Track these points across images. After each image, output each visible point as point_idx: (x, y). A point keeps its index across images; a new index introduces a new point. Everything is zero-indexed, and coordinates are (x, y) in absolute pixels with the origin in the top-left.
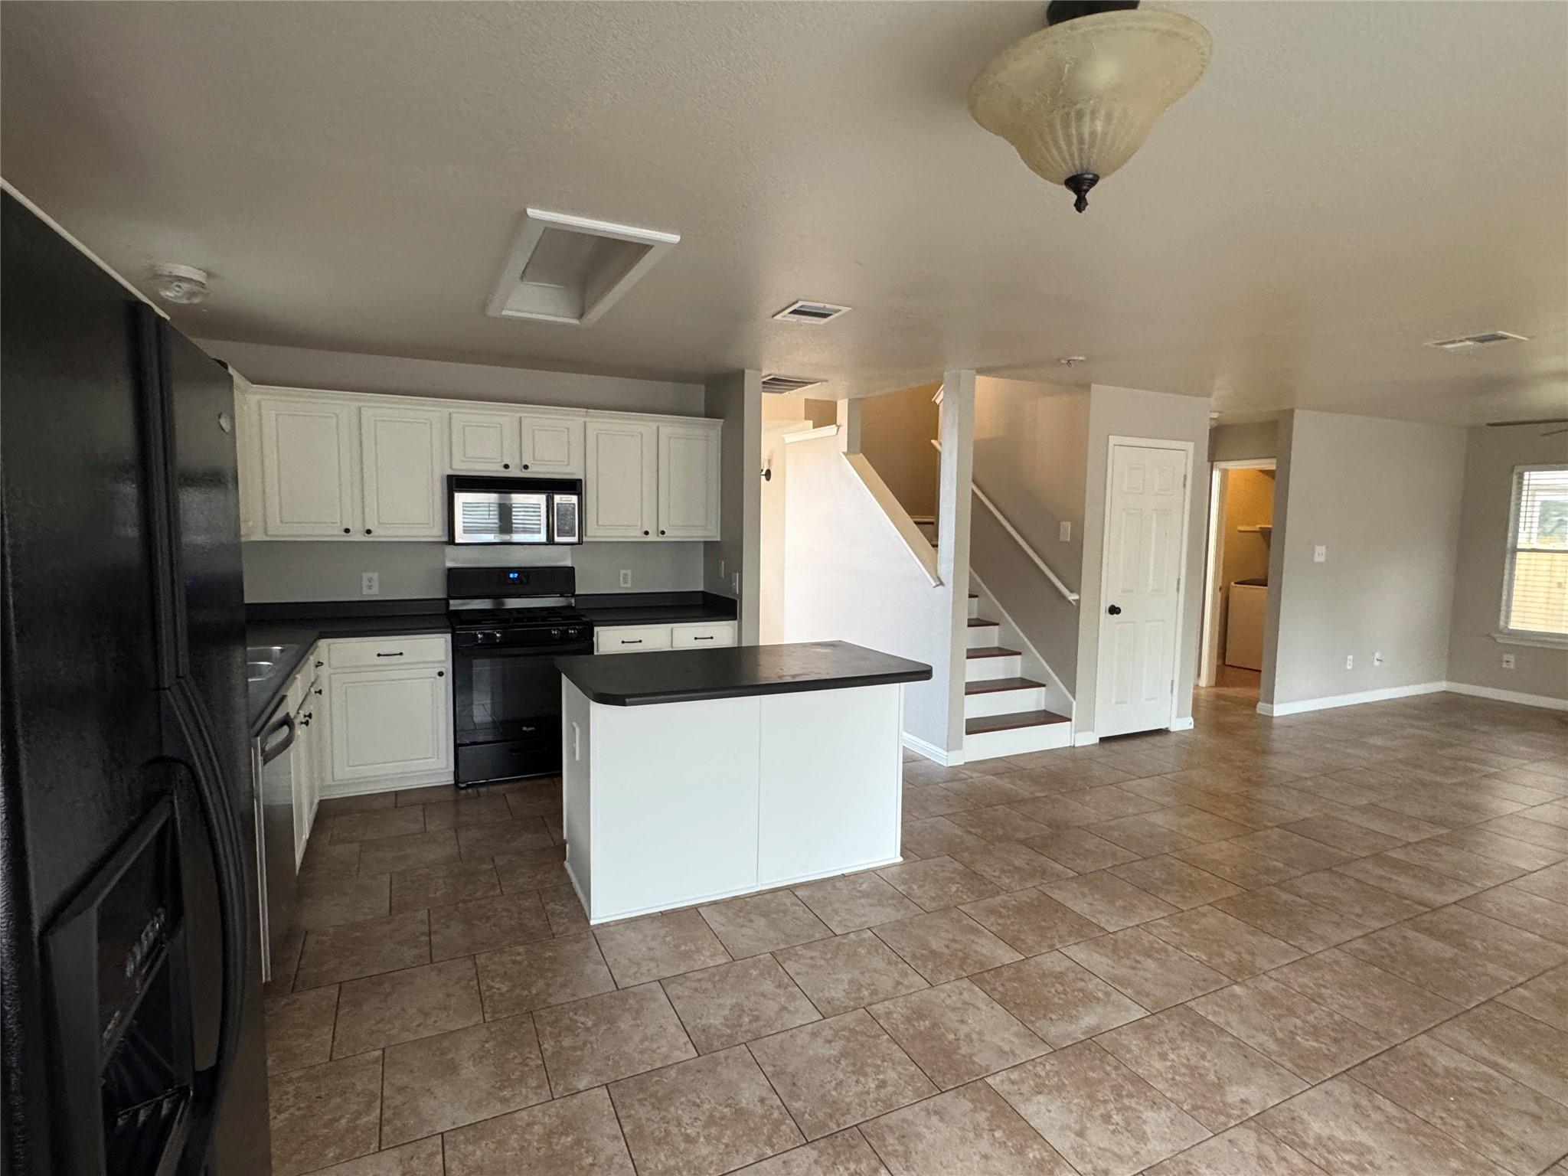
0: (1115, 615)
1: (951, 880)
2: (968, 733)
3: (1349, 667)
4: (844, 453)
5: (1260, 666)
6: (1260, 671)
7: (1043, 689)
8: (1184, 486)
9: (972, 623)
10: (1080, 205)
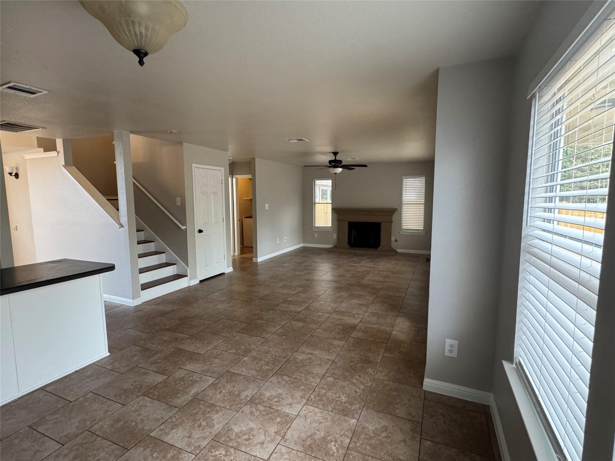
0: (201, 233)
1: (135, 355)
2: (142, 290)
3: (278, 243)
4: (63, 166)
5: (253, 245)
6: (253, 247)
7: (175, 265)
8: (222, 183)
9: (139, 243)
10: (141, 63)
